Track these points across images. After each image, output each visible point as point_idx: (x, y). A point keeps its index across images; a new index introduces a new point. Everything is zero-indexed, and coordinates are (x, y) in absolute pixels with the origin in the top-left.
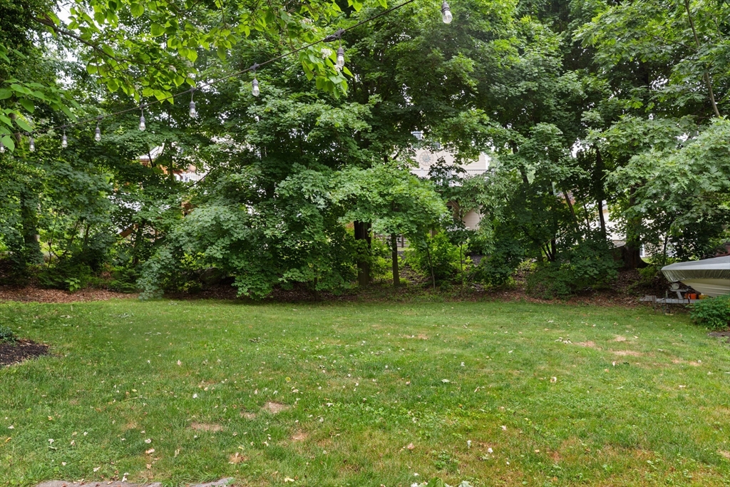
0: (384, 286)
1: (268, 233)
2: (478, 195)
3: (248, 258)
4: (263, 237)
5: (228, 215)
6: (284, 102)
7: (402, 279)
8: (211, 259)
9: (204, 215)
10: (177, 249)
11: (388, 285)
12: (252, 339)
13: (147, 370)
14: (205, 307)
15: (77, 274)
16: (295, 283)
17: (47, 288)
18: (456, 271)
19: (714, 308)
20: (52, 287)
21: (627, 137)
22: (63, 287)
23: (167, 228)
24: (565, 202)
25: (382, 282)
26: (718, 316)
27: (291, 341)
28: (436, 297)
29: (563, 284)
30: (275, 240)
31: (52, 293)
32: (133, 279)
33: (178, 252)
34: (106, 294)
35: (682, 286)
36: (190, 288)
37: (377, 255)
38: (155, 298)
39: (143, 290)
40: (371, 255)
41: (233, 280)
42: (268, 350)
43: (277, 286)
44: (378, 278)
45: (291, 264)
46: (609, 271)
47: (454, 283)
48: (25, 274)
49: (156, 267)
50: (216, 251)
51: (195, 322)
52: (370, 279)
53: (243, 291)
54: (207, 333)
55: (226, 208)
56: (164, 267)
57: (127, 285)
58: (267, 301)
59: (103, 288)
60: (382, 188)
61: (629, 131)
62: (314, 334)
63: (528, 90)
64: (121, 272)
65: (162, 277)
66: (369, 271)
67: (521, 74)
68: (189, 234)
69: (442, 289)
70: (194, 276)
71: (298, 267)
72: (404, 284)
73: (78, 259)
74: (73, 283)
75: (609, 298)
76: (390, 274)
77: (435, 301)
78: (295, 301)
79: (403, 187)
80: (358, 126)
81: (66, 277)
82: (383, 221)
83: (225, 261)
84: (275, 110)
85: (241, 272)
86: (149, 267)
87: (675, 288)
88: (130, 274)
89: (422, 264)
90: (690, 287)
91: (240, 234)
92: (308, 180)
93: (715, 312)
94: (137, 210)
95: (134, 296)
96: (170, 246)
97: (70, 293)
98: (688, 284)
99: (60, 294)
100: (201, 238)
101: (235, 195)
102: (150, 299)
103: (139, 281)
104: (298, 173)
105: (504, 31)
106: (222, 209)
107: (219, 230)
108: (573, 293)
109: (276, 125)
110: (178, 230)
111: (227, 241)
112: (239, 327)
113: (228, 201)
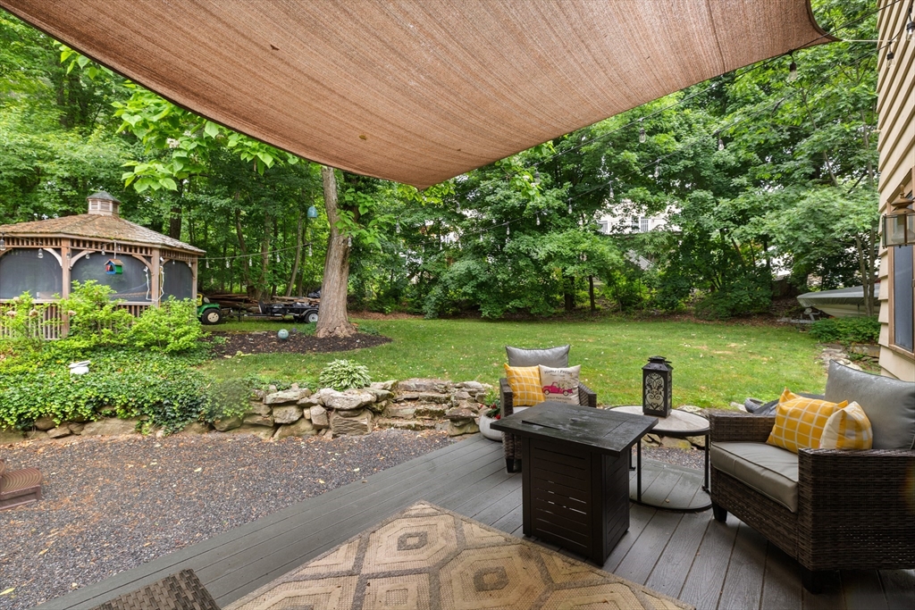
0: (583, 311)
1: (499, 277)
2: (645, 247)
3: (489, 293)
4: (496, 279)
5: (475, 266)
6: (508, 193)
7: (597, 306)
8: (465, 294)
9: (460, 267)
10: (445, 287)
11: (587, 310)
12: (489, 339)
13: (438, 349)
14: (463, 323)
15: (389, 303)
16: (518, 309)
17: (374, 312)
18: (640, 299)
19: (827, 327)
20: (376, 311)
21: (750, 204)
22: (382, 311)
23: (439, 274)
24: (732, 245)
25: (582, 308)
26: (829, 332)
27: (510, 340)
28: (619, 318)
29: (724, 310)
30: (505, 282)
31: (377, 314)
32: (419, 307)
33: (446, 289)
34: (405, 315)
35: (814, 310)
36: (453, 312)
37: (578, 289)
38: (433, 318)
39: (426, 313)
40: (574, 289)
41: (479, 306)
42: (496, 344)
43: (507, 310)
44: (579, 305)
45: (514, 297)
46: (762, 299)
47: (636, 308)
48: (362, 304)
49: (433, 299)
50: (468, 289)
51: (458, 330)
52: (574, 306)
53: (485, 314)
54: (465, 335)
55: (473, 262)
56: (438, 299)
57: (416, 310)
58: (500, 320)
59: (403, 312)
60: (573, 245)
61: (752, 199)
62: (524, 337)
63: (686, 167)
64: (413, 302)
65: (437, 304)
66: (573, 300)
67: (681, 155)
68: (452, 278)
69: (627, 313)
70: (455, 304)
71: (519, 298)
72: (599, 309)
73: (387, 295)
74: (387, 308)
75: (765, 319)
76: (588, 303)
77: (619, 321)
78: (519, 321)
79: (586, 244)
80: (557, 204)
81: (384, 305)
82: (573, 268)
83: (474, 295)
84: (502, 198)
85: (484, 302)
86: (429, 299)
87: (808, 311)
88: (418, 303)
89: (613, 294)
90: (821, 312)
91: (483, 278)
92: (524, 242)
93: (826, 329)
94: (420, 263)
95: (421, 317)
96: (441, 286)
97: (386, 315)
98: (820, 309)
99: (381, 315)
100: (459, 281)
101: (479, 252)
102: (431, 319)
103: (424, 307)
104: (517, 238)
105: (667, 124)
106: (471, 262)
107: (470, 276)
108: (732, 316)
109: (503, 208)
110: (445, 276)
111: (474, 283)
112: (482, 333)
113: (475, 257)
